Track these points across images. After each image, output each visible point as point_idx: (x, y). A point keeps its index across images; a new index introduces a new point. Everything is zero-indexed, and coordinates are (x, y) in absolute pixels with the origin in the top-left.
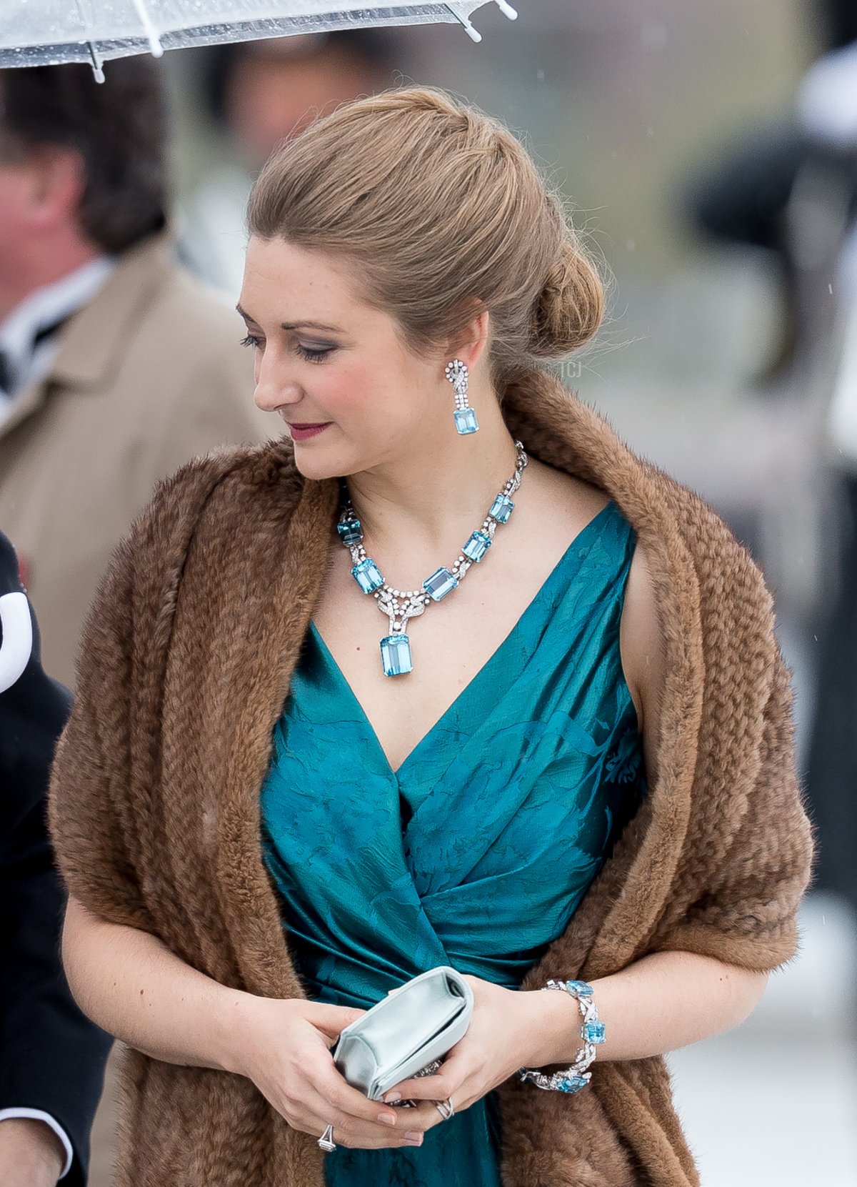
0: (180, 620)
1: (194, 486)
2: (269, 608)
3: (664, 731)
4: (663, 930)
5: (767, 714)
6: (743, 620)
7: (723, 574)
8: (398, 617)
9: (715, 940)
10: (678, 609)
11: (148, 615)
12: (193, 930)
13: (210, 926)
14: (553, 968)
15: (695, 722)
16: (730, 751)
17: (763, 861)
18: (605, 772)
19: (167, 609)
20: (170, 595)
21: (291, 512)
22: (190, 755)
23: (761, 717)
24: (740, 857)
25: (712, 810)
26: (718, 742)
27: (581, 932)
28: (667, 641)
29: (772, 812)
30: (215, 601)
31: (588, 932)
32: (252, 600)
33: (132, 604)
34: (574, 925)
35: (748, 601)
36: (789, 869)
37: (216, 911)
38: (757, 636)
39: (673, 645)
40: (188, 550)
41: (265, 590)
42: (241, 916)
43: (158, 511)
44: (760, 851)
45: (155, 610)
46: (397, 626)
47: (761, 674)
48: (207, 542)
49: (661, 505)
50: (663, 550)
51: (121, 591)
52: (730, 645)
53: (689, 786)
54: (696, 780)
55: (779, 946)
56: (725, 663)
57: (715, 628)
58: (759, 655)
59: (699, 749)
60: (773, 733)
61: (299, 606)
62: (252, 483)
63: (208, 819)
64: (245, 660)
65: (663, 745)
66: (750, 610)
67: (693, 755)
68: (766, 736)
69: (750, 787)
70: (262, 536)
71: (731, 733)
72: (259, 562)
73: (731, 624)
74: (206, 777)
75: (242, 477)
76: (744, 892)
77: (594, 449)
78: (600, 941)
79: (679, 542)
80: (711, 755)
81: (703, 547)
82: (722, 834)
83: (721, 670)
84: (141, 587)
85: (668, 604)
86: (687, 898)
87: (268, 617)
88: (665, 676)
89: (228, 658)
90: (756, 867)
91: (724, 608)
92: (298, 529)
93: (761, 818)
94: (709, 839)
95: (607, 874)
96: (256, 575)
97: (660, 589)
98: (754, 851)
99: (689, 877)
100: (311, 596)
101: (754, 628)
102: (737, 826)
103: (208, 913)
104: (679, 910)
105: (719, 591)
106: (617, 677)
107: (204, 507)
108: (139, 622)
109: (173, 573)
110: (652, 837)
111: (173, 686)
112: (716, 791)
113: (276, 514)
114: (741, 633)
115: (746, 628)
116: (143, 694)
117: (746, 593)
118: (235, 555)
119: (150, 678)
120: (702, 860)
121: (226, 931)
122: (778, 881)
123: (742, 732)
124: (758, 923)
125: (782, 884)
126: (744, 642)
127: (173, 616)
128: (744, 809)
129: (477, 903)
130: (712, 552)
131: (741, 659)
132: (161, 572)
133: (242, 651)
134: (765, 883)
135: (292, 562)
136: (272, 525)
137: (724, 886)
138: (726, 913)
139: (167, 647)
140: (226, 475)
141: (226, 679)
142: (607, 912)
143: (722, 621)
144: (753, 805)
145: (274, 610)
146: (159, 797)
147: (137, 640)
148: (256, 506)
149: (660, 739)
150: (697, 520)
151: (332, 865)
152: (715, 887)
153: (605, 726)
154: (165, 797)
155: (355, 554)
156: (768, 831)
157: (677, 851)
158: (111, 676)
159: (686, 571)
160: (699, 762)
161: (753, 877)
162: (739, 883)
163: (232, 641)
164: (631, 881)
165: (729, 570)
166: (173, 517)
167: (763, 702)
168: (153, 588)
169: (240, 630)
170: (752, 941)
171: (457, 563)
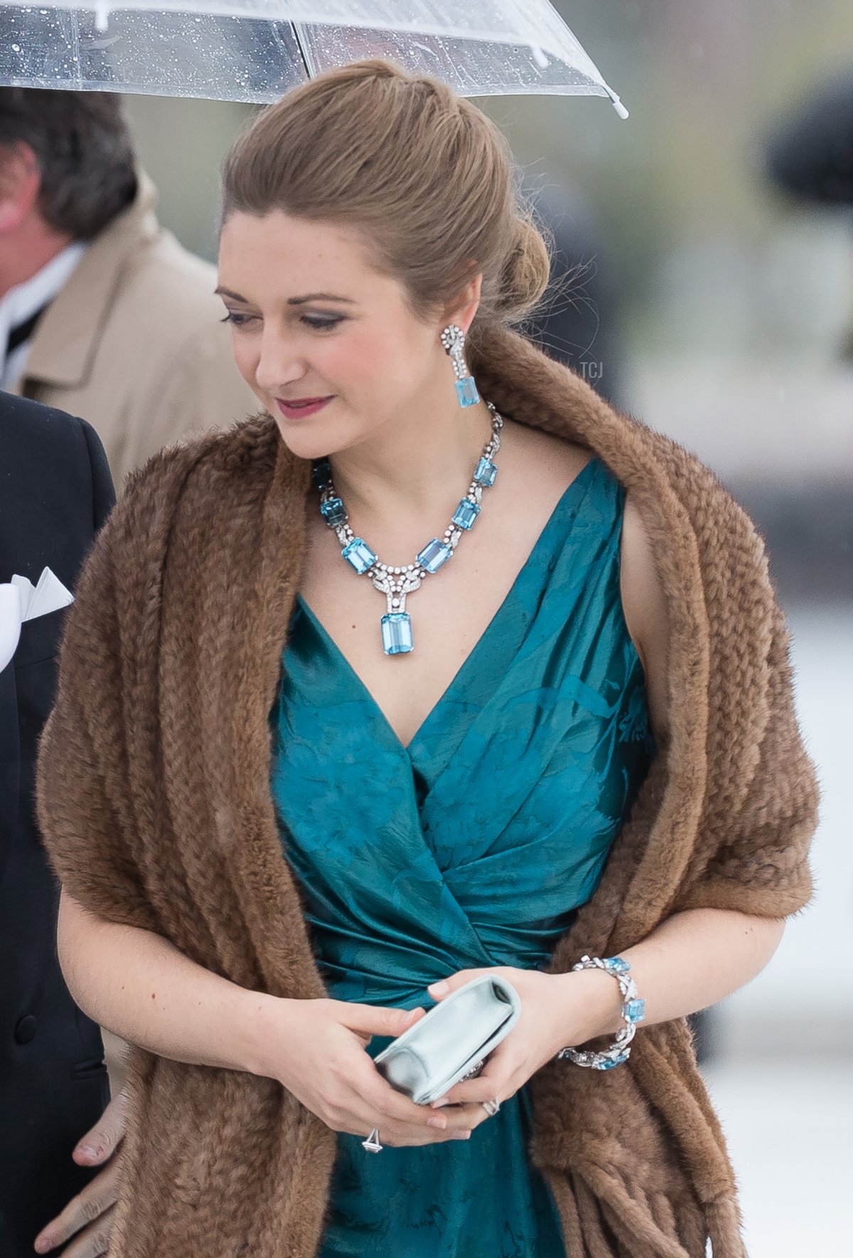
0: (168, 615)
1: (168, 477)
2: (252, 595)
3: (673, 690)
4: (686, 888)
5: (771, 660)
6: (740, 568)
7: (716, 523)
8: (396, 593)
9: (737, 893)
10: (677, 566)
11: (133, 611)
12: (207, 928)
13: (227, 924)
14: (583, 937)
15: (703, 679)
16: (739, 703)
17: (777, 808)
18: (619, 732)
19: (152, 604)
20: (155, 590)
21: (263, 494)
22: (194, 752)
23: (765, 664)
24: (754, 807)
25: (727, 764)
26: (726, 696)
27: (609, 899)
28: (667, 599)
29: (782, 757)
30: (199, 594)
31: (616, 899)
32: (235, 588)
33: (115, 600)
34: (602, 893)
35: (741, 548)
36: (801, 812)
37: (235, 908)
38: (754, 583)
39: (674, 603)
40: (168, 542)
41: (246, 577)
42: (265, 914)
43: (133, 504)
44: (772, 798)
45: (141, 605)
46: (396, 602)
47: (762, 620)
48: (186, 532)
49: (651, 462)
50: (657, 507)
51: (101, 587)
52: (729, 595)
53: (703, 743)
54: (710, 736)
55: (799, 891)
56: (726, 615)
57: (714, 581)
58: (758, 602)
59: (710, 704)
60: (778, 679)
61: (281, 590)
62: (224, 469)
63: (221, 817)
64: (232, 651)
65: (673, 704)
66: (745, 558)
67: (704, 712)
68: (771, 683)
69: (761, 736)
70: (239, 521)
71: (739, 685)
72: (237, 549)
73: (728, 574)
74: (212, 776)
75: (214, 462)
76: (760, 841)
77: (574, 409)
78: (628, 906)
79: (672, 497)
80: (720, 709)
81: (695, 499)
82: (737, 786)
83: (723, 622)
84: (125, 583)
85: (667, 562)
86: (708, 854)
87: (251, 604)
88: (669, 635)
89: (216, 651)
90: (770, 813)
91: (720, 558)
92: (273, 512)
93: (772, 765)
94: (726, 794)
95: (628, 838)
96: (236, 563)
97: (656, 548)
98: (767, 797)
99: (708, 834)
100: (293, 579)
101: (750, 577)
102: (751, 776)
103: (225, 910)
104: (701, 867)
105: (714, 542)
106: (623, 635)
107: (179, 497)
108: (125, 619)
109: (155, 567)
110: (671, 797)
111: (168, 682)
112: (729, 745)
113: (249, 497)
114: (738, 584)
115: (742, 576)
116: (137, 691)
117: (738, 541)
118: (214, 544)
119: (143, 675)
120: (721, 815)
121: (245, 928)
122: (792, 826)
123: (748, 682)
124: (777, 870)
125: (797, 828)
126: (742, 590)
127: (160, 612)
128: (756, 759)
129: (502, 874)
130: (703, 503)
131: (741, 608)
132: (143, 566)
133: (229, 642)
134: (780, 830)
135: (270, 546)
136: (247, 508)
137: (740, 836)
138: (745, 865)
139: (158, 643)
140: (198, 461)
141: (217, 674)
142: (630, 877)
143: (720, 575)
144: (763, 754)
145: (257, 596)
146: (164, 794)
147: (124, 637)
148: (231, 492)
149: (669, 698)
150: (684, 471)
151: (350, 849)
152: (731, 838)
153: (615, 686)
154: (170, 795)
155: (342, 535)
156: (780, 776)
157: (696, 809)
158: (98, 673)
159: (683, 526)
160: (711, 717)
161: (768, 825)
162: (755, 832)
163: (219, 633)
164: (653, 844)
165: (721, 520)
166: (150, 510)
167: (765, 650)
168: (137, 584)
169: (225, 621)
170: (772, 890)
171: (448, 533)
